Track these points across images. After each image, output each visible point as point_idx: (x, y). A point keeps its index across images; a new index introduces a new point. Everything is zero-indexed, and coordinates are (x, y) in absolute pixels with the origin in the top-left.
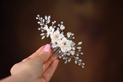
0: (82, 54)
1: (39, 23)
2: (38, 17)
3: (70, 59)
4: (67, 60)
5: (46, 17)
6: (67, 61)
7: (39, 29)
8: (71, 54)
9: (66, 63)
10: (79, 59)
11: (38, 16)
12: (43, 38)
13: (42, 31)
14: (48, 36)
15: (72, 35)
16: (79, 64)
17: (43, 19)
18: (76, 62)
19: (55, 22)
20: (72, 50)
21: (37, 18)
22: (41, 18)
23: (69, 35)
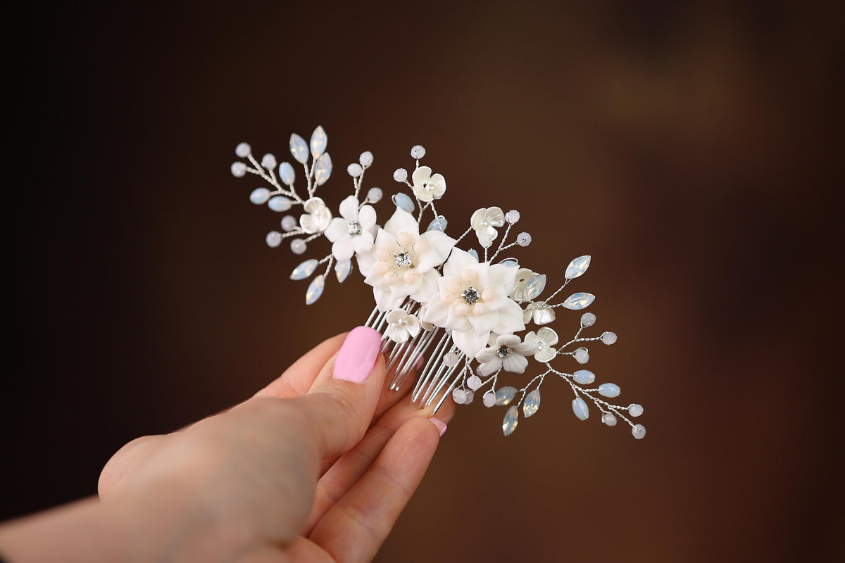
0: (609, 338)
1: (259, 196)
2: (245, 161)
3: (536, 395)
4: (513, 403)
5: (297, 147)
6: (513, 412)
7: (273, 239)
8: (531, 358)
9: (508, 427)
10: (596, 384)
11: (243, 150)
12: (313, 293)
13: (298, 247)
14: (342, 272)
15: (506, 224)
16: (609, 420)
17: (279, 162)
18: (580, 409)
19: (367, 158)
20: (532, 327)
21: (238, 169)
22: (269, 161)
23: (486, 224)
